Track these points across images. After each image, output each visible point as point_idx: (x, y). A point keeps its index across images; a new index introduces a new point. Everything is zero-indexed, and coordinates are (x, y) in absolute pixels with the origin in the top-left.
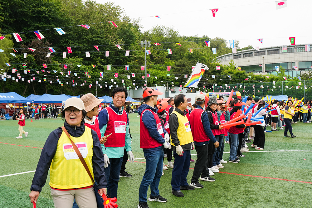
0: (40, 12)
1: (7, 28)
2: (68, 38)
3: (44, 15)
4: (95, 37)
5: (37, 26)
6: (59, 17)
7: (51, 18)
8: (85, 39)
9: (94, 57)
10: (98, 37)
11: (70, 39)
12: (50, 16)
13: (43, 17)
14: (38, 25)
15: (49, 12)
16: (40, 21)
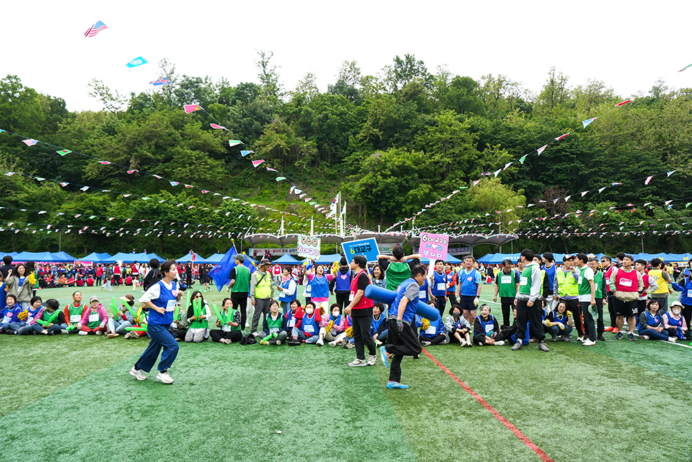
0: (559, 151)
1: (524, 178)
2: (599, 176)
3: (563, 153)
4: (643, 166)
5: (557, 169)
6: (584, 150)
7: (574, 154)
8: (626, 172)
9: (640, 196)
10: (648, 164)
11: (602, 176)
12: (572, 153)
13: (563, 156)
14: (557, 167)
15: (571, 148)
16: (561, 161)
